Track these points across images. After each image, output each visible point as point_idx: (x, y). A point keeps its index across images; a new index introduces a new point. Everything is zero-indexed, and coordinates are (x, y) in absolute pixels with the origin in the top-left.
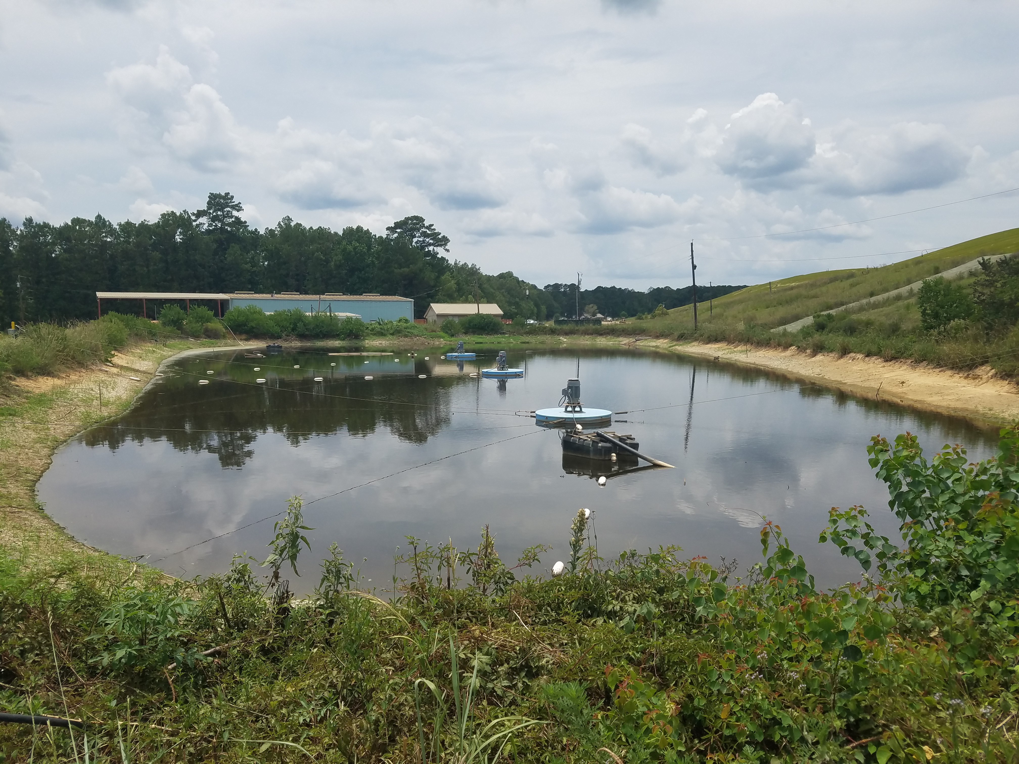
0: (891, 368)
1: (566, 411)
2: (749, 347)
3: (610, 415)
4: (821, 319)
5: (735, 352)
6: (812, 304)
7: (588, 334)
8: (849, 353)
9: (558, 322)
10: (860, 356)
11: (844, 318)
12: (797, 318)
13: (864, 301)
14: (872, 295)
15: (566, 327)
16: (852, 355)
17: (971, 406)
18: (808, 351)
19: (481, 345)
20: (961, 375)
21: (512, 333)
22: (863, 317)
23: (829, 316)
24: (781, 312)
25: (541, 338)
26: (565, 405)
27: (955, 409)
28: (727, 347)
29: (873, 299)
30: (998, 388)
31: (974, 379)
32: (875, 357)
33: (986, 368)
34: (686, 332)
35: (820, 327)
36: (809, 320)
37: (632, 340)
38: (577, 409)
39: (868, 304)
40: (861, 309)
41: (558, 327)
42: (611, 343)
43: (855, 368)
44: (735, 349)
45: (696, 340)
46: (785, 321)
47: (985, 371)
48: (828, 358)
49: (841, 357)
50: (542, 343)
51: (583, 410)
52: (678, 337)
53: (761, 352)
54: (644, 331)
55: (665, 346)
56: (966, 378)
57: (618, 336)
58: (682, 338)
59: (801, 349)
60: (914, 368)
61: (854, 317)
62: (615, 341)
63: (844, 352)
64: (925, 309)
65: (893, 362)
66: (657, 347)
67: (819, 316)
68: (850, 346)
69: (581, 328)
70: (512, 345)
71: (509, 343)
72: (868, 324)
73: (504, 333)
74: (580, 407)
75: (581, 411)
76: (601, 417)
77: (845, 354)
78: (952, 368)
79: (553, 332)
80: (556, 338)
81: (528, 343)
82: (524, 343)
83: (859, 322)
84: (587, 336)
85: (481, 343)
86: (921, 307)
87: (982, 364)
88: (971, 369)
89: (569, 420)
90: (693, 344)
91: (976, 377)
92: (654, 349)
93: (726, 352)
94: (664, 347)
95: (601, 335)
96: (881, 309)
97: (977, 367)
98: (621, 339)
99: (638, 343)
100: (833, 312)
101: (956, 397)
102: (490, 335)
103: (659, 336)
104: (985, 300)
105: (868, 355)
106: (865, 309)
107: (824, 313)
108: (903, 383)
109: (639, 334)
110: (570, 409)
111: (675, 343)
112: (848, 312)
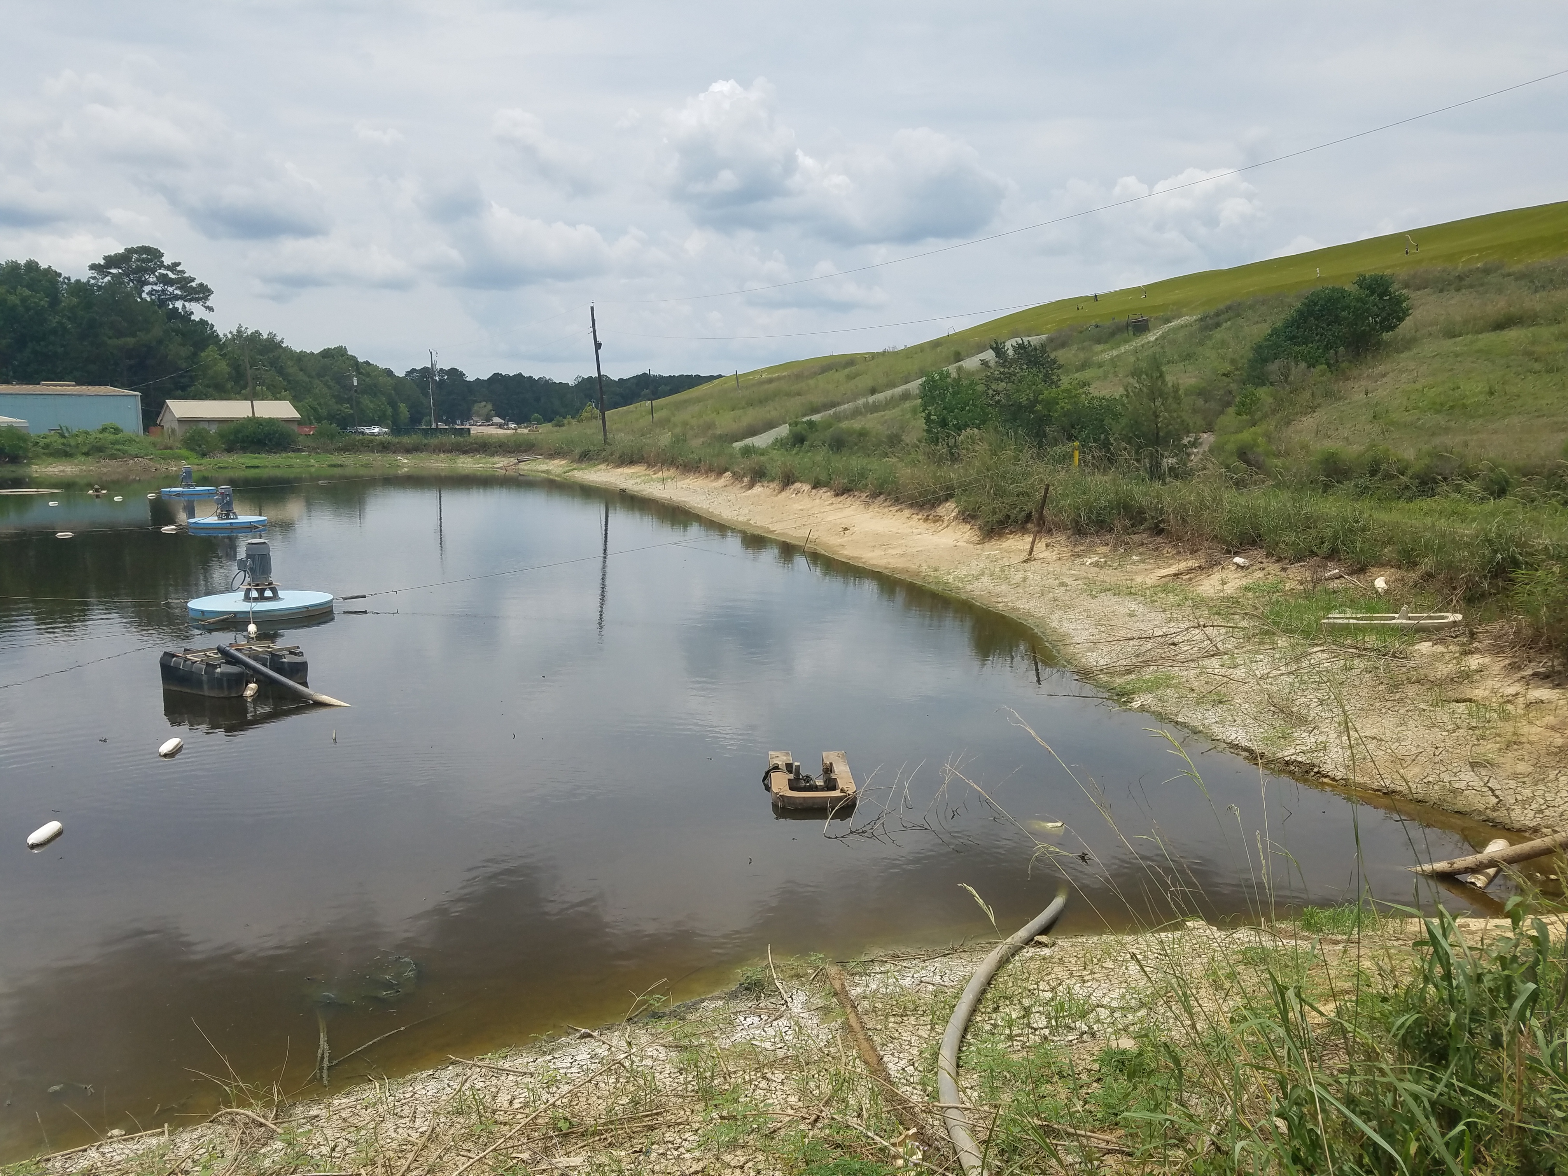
0: (840, 506)
1: (247, 598)
2: (672, 472)
3: (331, 601)
4: (798, 428)
5: (652, 480)
6: (794, 404)
7: (444, 452)
8: (793, 483)
9: (397, 430)
10: (806, 487)
11: (830, 426)
12: (770, 425)
13: (861, 402)
14: (873, 391)
15: (406, 440)
16: (798, 485)
17: (913, 567)
18: (745, 480)
19: (257, 470)
20: (920, 517)
21: (313, 450)
22: (856, 424)
23: (811, 424)
24: (750, 416)
25: (363, 458)
26: (245, 587)
27: (894, 570)
28: (644, 473)
29: (871, 399)
30: (958, 535)
31: (935, 522)
32: (824, 489)
33: (950, 505)
34: (592, 448)
35: (798, 440)
36: (783, 431)
37: (513, 461)
38: (268, 593)
39: (866, 405)
40: (856, 413)
41: (394, 440)
42: (481, 465)
43: (797, 506)
44: (654, 477)
45: (605, 460)
46: (753, 432)
47: (949, 509)
48: (768, 491)
49: (783, 489)
50: (366, 466)
51: (281, 593)
52: (580, 456)
53: (687, 481)
54: (533, 445)
55: (559, 470)
56: (926, 519)
57: (493, 455)
58: (586, 457)
59: (737, 477)
60: (867, 505)
61: (844, 425)
62: (486, 463)
63: (788, 480)
64: (929, 414)
65: (845, 496)
66: (547, 472)
67: (796, 424)
68: (796, 474)
69: (434, 441)
70: (313, 470)
71: (308, 466)
72: (863, 434)
73: (299, 450)
74: (273, 590)
75: (275, 597)
76: (307, 607)
77: (788, 485)
78: (911, 506)
79: (385, 447)
80: (391, 457)
81: (341, 466)
82: (334, 466)
83: (851, 432)
84: (442, 456)
85: (257, 467)
86: (923, 411)
87: (947, 500)
88: (933, 506)
89: (242, 616)
90: (600, 467)
91: (938, 519)
92: (544, 475)
93: (638, 480)
94: (558, 472)
95: (465, 452)
96: (883, 413)
97: (940, 503)
98: (496, 459)
99: (522, 466)
100: (816, 418)
101: (899, 551)
102: (275, 453)
103: (554, 454)
104: (999, 401)
105: (816, 485)
106: (861, 414)
107: (805, 419)
108: (846, 529)
109: (525, 451)
110: (254, 594)
111: (575, 466)
112: (838, 418)
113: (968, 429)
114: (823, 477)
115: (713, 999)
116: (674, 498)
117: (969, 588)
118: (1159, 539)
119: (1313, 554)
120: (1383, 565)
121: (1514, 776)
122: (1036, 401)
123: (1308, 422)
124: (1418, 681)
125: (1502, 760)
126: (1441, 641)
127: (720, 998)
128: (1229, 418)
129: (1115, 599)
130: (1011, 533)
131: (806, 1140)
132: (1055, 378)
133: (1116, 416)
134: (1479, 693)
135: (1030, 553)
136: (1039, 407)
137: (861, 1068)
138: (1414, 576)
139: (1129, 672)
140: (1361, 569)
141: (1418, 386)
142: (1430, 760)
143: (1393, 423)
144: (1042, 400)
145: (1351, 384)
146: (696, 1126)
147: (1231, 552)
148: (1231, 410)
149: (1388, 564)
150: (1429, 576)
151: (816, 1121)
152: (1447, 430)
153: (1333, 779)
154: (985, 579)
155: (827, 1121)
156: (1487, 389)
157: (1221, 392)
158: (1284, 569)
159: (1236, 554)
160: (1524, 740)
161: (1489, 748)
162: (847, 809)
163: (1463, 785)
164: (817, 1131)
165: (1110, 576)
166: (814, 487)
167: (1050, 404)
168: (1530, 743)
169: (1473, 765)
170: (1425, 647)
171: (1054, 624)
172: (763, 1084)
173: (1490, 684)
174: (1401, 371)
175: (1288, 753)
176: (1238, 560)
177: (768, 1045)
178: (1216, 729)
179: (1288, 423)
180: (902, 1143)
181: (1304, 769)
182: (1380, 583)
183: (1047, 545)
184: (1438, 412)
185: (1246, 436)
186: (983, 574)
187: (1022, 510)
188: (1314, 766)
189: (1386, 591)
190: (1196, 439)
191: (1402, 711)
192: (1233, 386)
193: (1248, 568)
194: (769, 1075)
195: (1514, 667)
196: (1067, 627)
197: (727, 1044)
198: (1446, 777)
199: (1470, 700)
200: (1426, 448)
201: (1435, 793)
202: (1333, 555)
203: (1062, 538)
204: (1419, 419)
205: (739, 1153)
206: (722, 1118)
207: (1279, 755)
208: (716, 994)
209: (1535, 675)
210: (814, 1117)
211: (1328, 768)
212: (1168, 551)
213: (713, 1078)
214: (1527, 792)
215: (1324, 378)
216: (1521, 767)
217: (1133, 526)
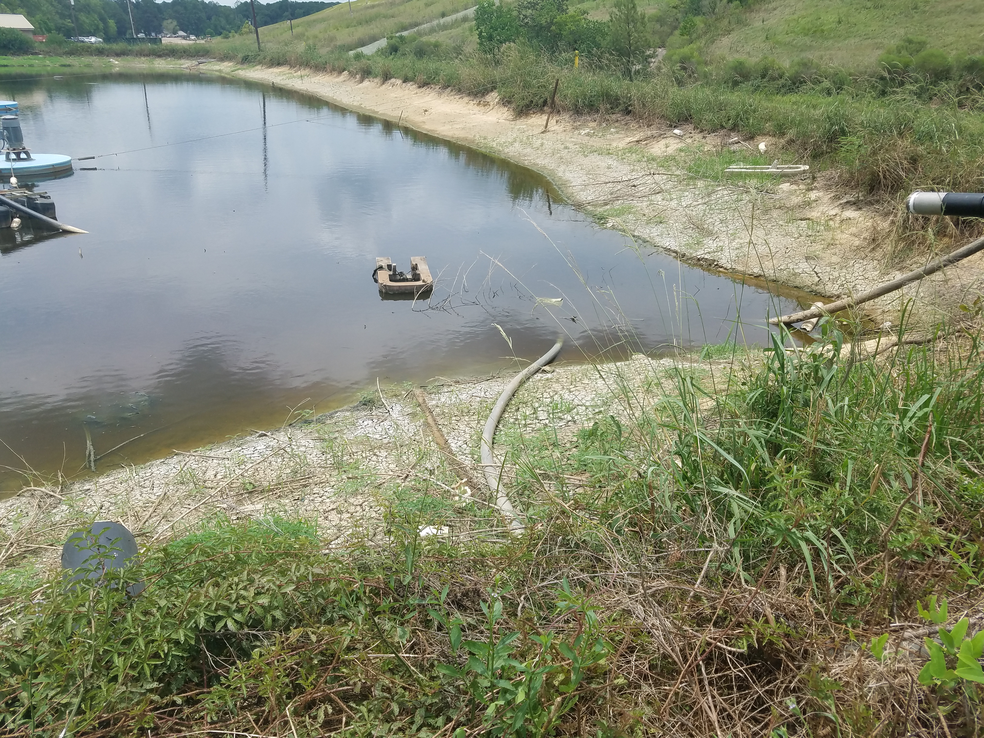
0: (422, 94)
1: (8, 159)
2: (307, 71)
3: (70, 161)
4: (393, 41)
5: (294, 77)
6: (389, 24)
7: (144, 56)
8: (390, 79)
9: (108, 39)
10: (399, 82)
11: (415, 40)
12: (373, 39)
13: (435, 22)
14: (443, 15)
15: (116, 47)
16: (393, 80)
17: (470, 137)
18: (358, 76)
19: (6, 69)
20: (475, 102)
21: (47, 53)
22: (432, 39)
23: (401, 37)
24: (361, 32)
25: (86, 60)
26: (5, 151)
27: (458, 138)
28: (288, 71)
29: (442, 21)
30: (500, 115)
31: (484, 106)
32: (411, 83)
33: (495, 94)
34: (250, 54)
35: (394, 49)
36: (383, 43)
37: (195, 62)
38: (23, 156)
39: (438, 25)
40: (432, 31)
41: (106, 46)
42: (172, 66)
43: (393, 95)
44: (295, 74)
45: (260, 63)
46: (362, 43)
47: (493, 97)
48: (373, 84)
49: (383, 83)
50: (88, 66)
51: (32, 156)
52: (243, 60)
53: (318, 77)
54: (209, 52)
55: (228, 70)
56: (479, 104)
57: (180, 58)
58: (246, 60)
59: (352, 75)
60: (440, 94)
61: (424, 39)
62: (176, 64)
63: (386, 77)
64: (481, 32)
65: (425, 88)
66: (220, 71)
67: (392, 38)
68: (392, 72)
69: (136, 47)
70: (49, 68)
71: (45, 66)
72: (437, 45)
73: (36, 54)
74: (27, 153)
75: (29, 158)
76: (53, 165)
77: (386, 80)
78: (469, 95)
79: (100, 52)
80: (106, 59)
81: (69, 66)
83: (428, 44)
84: (143, 59)
85: (6, 66)
86: (477, 29)
87: (492, 91)
88: (483, 95)
89: (6, 171)
90: (257, 67)
91: (486, 104)
92: (218, 73)
93: (284, 77)
95: (160, 56)
96: (450, 31)
97: (488, 92)
98: (183, 61)
99: (201, 66)
100: (405, 34)
101: (461, 126)
102: (18, 55)
103: (224, 58)
104: (528, 23)
105: (406, 80)
106: (435, 31)
107: (397, 35)
108: (426, 111)
109: (203, 56)
110: (13, 156)
111: (239, 66)
112: (420, 34)
113: (507, 43)
114: (410, 74)
115: (343, 411)
116: (310, 90)
117: (506, 150)
118: (628, 118)
119: (722, 127)
120: (765, 135)
121: (830, 265)
122: (552, 23)
123: (726, 41)
124: (780, 208)
125: (824, 255)
126: (795, 183)
127: (347, 410)
128: (676, 38)
129: (599, 157)
130: (534, 113)
131: (400, 488)
132: (565, 7)
133: (604, 35)
134: (814, 214)
135: (546, 127)
136: (553, 28)
137: (434, 446)
138: (783, 141)
139: (606, 204)
140: (751, 138)
141: (795, 17)
142: (783, 256)
143: (777, 42)
144: (556, 23)
145: (753, 15)
146: (332, 484)
147: (672, 126)
148: (677, 32)
149: (767, 134)
150: (791, 142)
151: (406, 477)
152: (811, 47)
153: (726, 269)
154: (517, 145)
155: (413, 477)
156: (837, 20)
157: (672, 19)
158: (704, 137)
159: (675, 127)
160: (837, 242)
161: (817, 248)
162: (426, 293)
163: (800, 271)
164: (407, 483)
165: (596, 142)
166: (404, 82)
167: (560, 26)
168: (841, 244)
169: (807, 258)
170: (785, 186)
171: (560, 174)
172: (374, 458)
173: (821, 208)
174: (785, 6)
175: (700, 253)
176: (677, 131)
177: (377, 436)
178: (657, 240)
179: (713, 42)
180: (459, 488)
181: (708, 263)
182: (762, 147)
183: (557, 122)
184: (806, 35)
185: (686, 50)
186: (515, 141)
187: (541, 97)
188: (715, 261)
189: (766, 152)
190: (654, 52)
191: (769, 226)
192: (679, 15)
193: (682, 136)
194: (378, 453)
195: (837, 198)
196: (568, 176)
197: (352, 437)
198: (791, 266)
199: (809, 219)
200: (796, 59)
201: (783, 276)
202: (734, 128)
203: (566, 116)
204: (794, 40)
205: (359, 497)
206: (349, 478)
207: (694, 255)
208: (345, 407)
209: (847, 202)
210: (405, 475)
211: (723, 262)
212: (633, 125)
213: (342, 456)
214: (836, 274)
215: (737, 11)
216: (835, 259)
217: (612, 108)
